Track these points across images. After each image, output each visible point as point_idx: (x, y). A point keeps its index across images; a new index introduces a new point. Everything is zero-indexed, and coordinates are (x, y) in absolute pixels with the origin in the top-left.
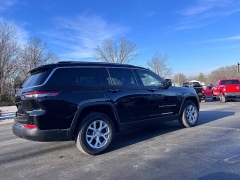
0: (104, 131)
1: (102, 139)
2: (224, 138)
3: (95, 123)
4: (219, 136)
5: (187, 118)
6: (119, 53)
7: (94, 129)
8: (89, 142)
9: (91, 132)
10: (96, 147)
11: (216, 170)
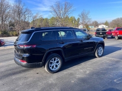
0: (57, 62)
1: (56, 66)
2: (115, 66)
3: (53, 59)
4: (113, 65)
5: (98, 53)
6: (63, 9)
7: (53, 62)
8: (51, 68)
9: (51, 63)
10: (54, 69)
11: (110, 87)
